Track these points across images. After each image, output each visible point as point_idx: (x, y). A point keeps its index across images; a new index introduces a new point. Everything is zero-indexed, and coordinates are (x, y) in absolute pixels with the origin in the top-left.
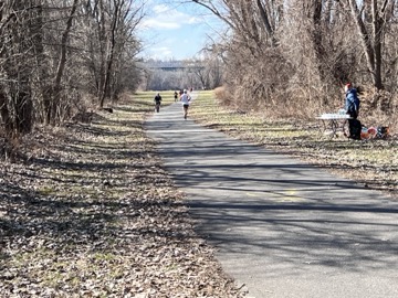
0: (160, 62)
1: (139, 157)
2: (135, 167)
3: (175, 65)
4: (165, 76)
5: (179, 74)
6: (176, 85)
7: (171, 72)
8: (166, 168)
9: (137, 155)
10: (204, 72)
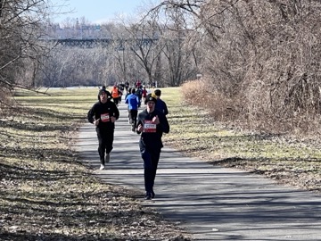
0: (55, 28)
3: (88, 35)
4: (66, 57)
5: (95, 52)
6: (90, 76)
10: (151, 51)
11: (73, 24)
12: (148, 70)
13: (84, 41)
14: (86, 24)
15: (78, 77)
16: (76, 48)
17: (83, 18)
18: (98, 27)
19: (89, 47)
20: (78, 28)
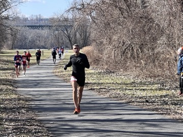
0: (26, 20)
1: (14, 112)
2: (11, 120)
3: (42, 23)
4: (31, 34)
5: (45, 32)
6: (43, 44)
7: (37, 31)
8: (40, 121)
9: (12, 110)
10: (71, 32)
11: (35, 18)
12: (70, 41)
13: (40, 26)
14: (41, 18)
15: (37, 44)
16: (36, 30)
17: (40, 15)
18: (47, 20)
19: (43, 29)
20: (37, 20)
